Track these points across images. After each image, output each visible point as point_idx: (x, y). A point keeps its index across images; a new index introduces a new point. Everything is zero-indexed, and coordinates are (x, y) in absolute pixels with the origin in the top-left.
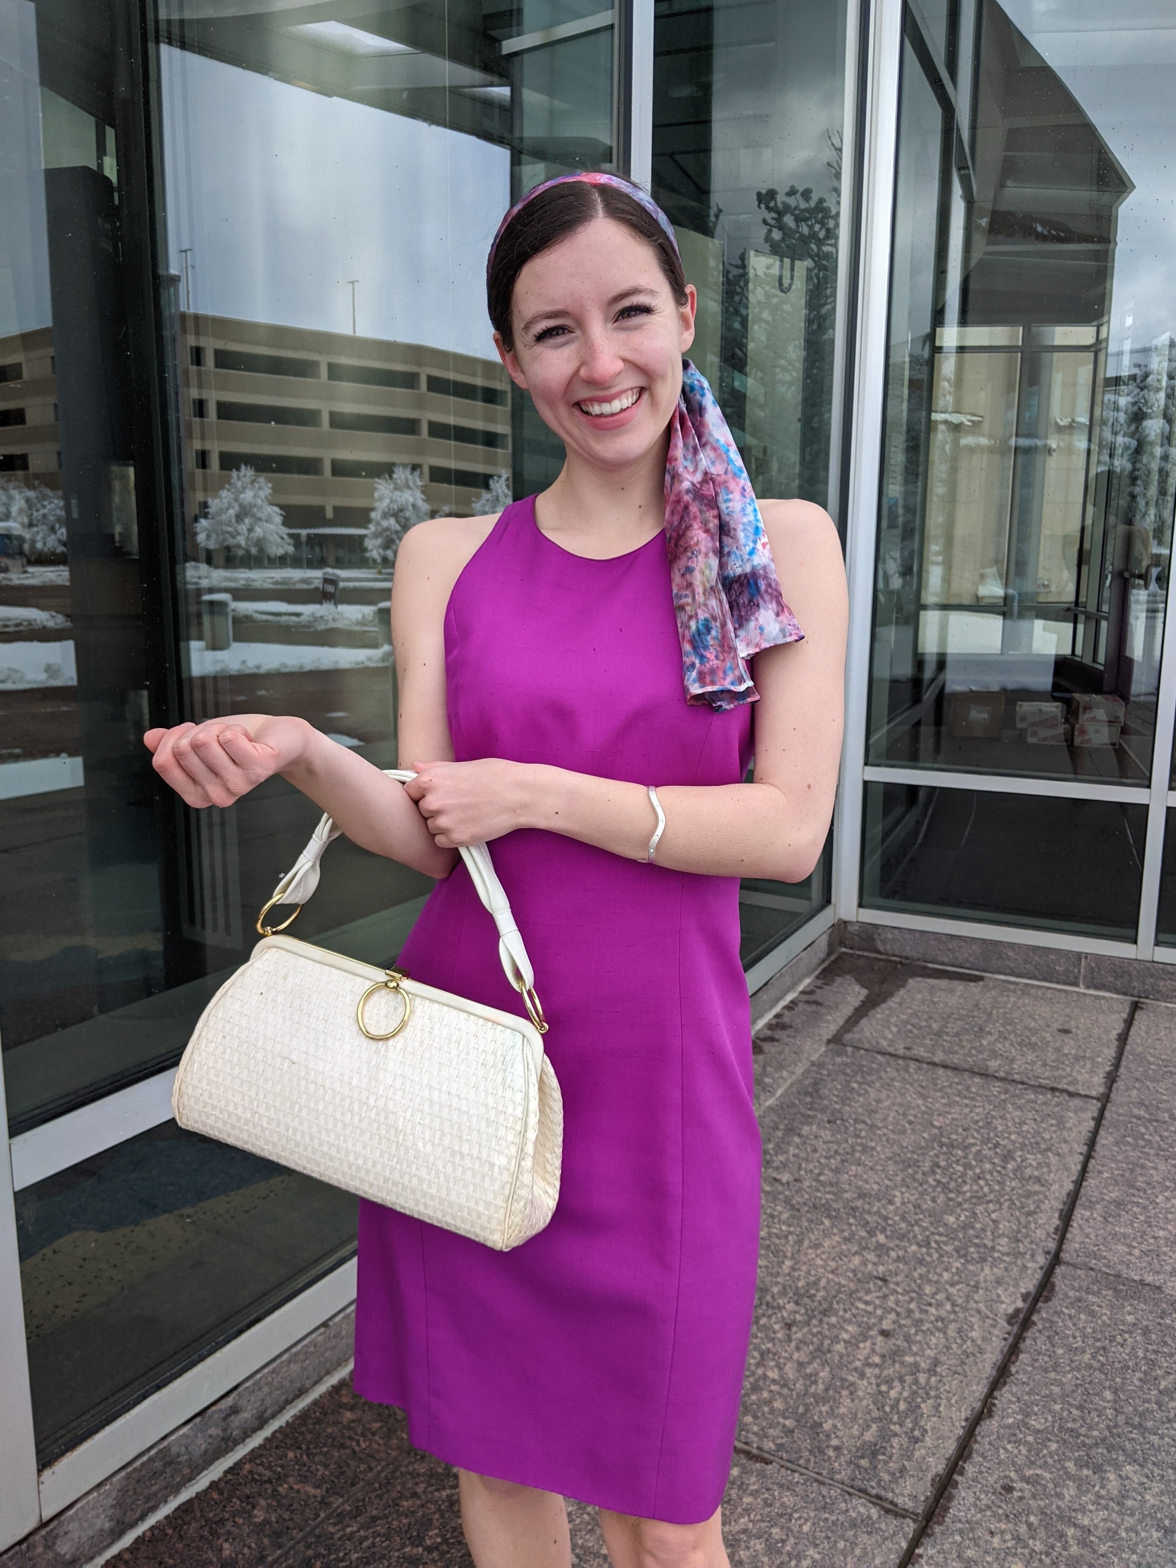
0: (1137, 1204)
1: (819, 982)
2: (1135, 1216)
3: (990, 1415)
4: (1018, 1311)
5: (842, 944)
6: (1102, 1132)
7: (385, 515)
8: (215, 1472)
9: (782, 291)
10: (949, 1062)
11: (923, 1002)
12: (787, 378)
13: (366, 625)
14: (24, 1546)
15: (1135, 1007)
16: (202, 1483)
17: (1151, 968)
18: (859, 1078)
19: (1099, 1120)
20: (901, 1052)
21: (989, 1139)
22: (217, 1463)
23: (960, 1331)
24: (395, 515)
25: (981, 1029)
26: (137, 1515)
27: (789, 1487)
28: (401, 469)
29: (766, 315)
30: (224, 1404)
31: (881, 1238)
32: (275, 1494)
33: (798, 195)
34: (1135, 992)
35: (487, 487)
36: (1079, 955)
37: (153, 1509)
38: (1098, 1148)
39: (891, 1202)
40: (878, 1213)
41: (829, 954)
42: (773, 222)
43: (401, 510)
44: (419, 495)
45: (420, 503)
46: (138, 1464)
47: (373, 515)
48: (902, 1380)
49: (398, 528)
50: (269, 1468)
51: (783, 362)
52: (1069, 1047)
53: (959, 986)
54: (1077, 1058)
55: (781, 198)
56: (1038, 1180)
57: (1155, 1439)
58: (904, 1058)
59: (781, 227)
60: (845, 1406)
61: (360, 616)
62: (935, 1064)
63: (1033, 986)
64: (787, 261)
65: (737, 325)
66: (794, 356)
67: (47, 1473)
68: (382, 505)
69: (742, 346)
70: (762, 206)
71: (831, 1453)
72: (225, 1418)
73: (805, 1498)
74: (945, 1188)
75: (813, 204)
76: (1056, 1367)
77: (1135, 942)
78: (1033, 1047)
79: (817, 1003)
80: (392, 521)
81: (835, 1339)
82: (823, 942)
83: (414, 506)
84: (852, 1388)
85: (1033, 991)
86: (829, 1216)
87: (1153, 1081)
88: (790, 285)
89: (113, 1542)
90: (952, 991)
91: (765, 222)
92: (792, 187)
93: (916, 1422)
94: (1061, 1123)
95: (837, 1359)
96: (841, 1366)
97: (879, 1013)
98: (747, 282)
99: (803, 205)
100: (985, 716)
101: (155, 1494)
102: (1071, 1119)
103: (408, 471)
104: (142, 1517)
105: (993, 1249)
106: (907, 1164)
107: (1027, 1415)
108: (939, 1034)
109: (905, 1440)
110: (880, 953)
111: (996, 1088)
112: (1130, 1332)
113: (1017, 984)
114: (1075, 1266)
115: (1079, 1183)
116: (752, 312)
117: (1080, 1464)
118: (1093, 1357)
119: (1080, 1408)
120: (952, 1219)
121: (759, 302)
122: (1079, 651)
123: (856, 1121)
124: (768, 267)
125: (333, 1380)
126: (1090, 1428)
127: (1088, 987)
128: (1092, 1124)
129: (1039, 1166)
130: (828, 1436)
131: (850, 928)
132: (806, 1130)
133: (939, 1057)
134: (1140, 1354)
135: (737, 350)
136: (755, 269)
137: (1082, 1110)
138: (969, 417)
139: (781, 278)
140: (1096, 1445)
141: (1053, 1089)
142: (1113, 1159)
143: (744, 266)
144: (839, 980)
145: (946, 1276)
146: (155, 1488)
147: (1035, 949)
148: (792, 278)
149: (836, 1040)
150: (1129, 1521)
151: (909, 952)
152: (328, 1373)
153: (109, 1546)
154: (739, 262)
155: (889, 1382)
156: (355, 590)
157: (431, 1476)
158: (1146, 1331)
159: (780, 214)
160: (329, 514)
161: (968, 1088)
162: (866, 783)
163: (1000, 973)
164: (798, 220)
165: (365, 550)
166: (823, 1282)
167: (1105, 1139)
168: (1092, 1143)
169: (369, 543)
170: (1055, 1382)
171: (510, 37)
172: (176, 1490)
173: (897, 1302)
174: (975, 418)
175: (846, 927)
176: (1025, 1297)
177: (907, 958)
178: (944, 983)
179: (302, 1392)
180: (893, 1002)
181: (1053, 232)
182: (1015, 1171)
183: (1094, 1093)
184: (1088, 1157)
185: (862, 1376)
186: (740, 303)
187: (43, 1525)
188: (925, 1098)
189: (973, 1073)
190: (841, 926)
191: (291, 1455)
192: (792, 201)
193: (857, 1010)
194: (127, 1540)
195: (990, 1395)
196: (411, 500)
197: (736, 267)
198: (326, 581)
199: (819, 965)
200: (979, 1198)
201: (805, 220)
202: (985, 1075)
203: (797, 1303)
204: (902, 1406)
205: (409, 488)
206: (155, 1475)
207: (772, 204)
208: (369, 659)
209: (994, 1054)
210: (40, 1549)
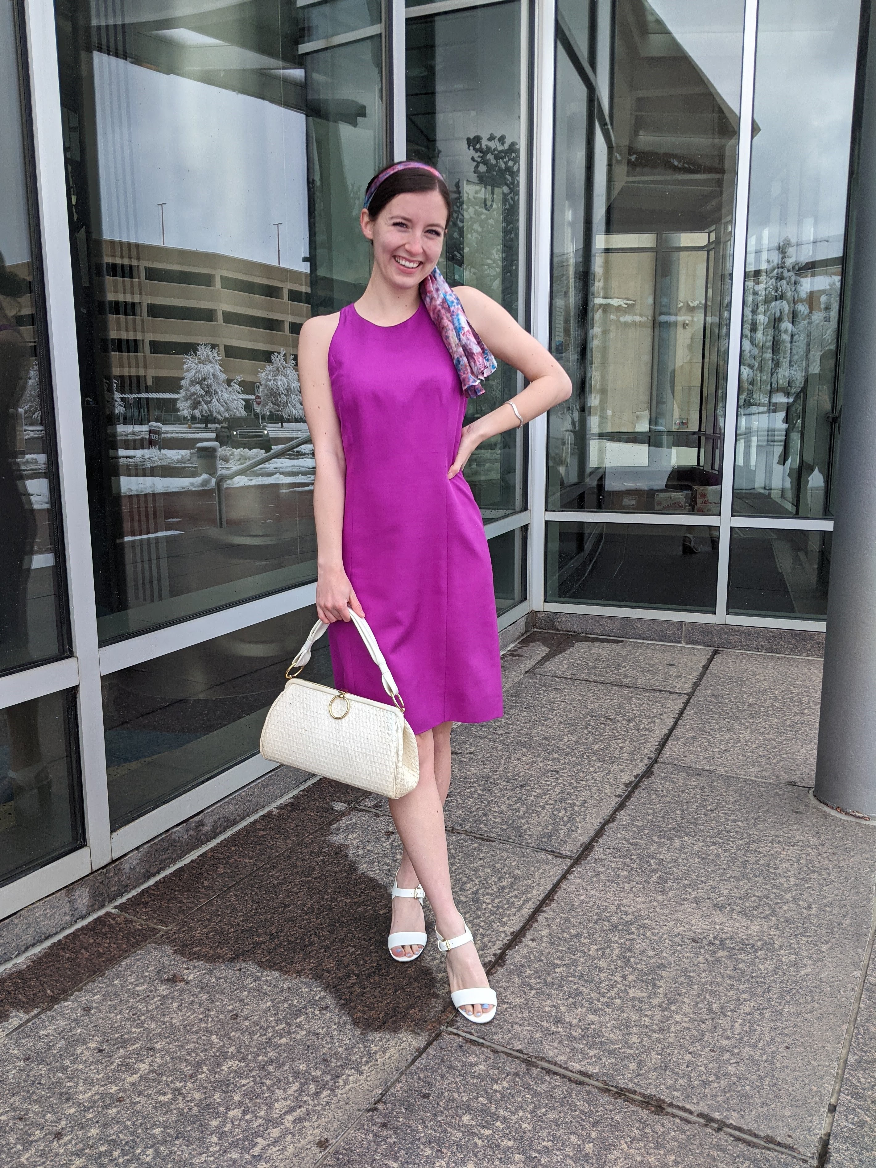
0: (704, 738)
1: (520, 646)
2: (703, 743)
3: (614, 821)
4: (631, 782)
5: (534, 626)
6: (687, 709)
7: (192, 383)
8: (194, 855)
9: (486, 209)
10: (599, 680)
11: (584, 653)
12: (492, 273)
13: (184, 463)
14: (105, 870)
15: (715, 652)
16: (187, 860)
17: (724, 629)
18: (544, 688)
19: (686, 704)
20: (570, 676)
21: (620, 713)
22: (193, 852)
23: (598, 790)
24: (200, 383)
25: (619, 665)
26: (156, 870)
27: (505, 850)
28: (203, 348)
29: (476, 226)
30: (197, 819)
31: (556, 756)
32: (227, 863)
33: (496, 140)
34: (716, 645)
35: (270, 361)
36: (681, 624)
37: (163, 869)
38: (684, 715)
39: (561, 741)
40: (554, 745)
41: (526, 631)
42: (479, 159)
43: (204, 379)
44: (218, 367)
45: (218, 373)
46: (156, 841)
47: (183, 382)
48: (565, 809)
49: (203, 393)
50: (222, 853)
51: (489, 261)
52: (673, 671)
53: (608, 645)
54: (677, 677)
55: (484, 143)
56: (648, 729)
57: (702, 828)
58: (571, 679)
59: (486, 163)
60: (535, 819)
61: (180, 457)
62: (590, 681)
63: (653, 644)
64: (489, 188)
65: (456, 235)
66: (497, 257)
67: (114, 834)
68: (190, 375)
69: (460, 250)
70: (471, 148)
71: (527, 837)
72: (197, 827)
73: (513, 853)
74: (593, 734)
75: (506, 146)
76: (651, 802)
77: (715, 613)
78: (650, 672)
79: (519, 656)
80: (198, 387)
81: (530, 795)
82: (523, 622)
83: (214, 375)
84: (538, 814)
85: (653, 647)
86: (525, 747)
87: (721, 685)
88: (492, 205)
89: (144, 882)
90: (603, 648)
91: (473, 159)
92: (492, 134)
93: (573, 825)
94: (664, 705)
95: (530, 802)
96: (532, 805)
97: (556, 660)
98: (462, 203)
99: (500, 148)
100: (634, 502)
101: (164, 861)
102: (670, 703)
103: (208, 349)
104: (158, 872)
105: (619, 758)
106: (571, 725)
107: (634, 820)
108: (593, 668)
109: (567, 831)
110: (558, 630)
111: (626, 691)
112: (694, 789)
113: (643, 643)
114: (666, 764)
115: (671, 731)
116: (466, 225)
117: (660, 837)
118: (672, 798)
119: (663, 817)
120: (596, 747)
121: (471, 218)
122: (702, 464)
123: (541, 707)
124: (476, 193)
125: (251, 819)
126: (667, 824)
127: (687, 644)
128: (682, 705)
129: (649, 723)
130: (525, 831)
131: (540, 616)
132: (511, 712)
133: (593, 677)
134: (698, 797)
135: (456, 253)
136: (468, 194)
137: (677, 699)
138: (625, 301)
139: (485, 200)
140: (670, 830)
141: (660, 691)
142: (693, 720)
143: (459, 192)
144: (532, 644)
145: (592, 769)
146: (164, 857)
147: (654, 621)
148: (493, 201)
149: (530, 672)
150: (684, 856)
151: (576, 628)
152: (248, 815)
153: (142, 883)
154: (455, 189)
155: (559, 811)
156: (172, 439)
157: (312, 853)
158: (702, 788)
159: (483, 153)
160: (150, 383)
161: (609, 691)
162: (546, 522)
163: (632, 638)
164: (497, 158)
165: (178, 410)
166: (522, 774)
167: (688, 711)
168: (681, 713)
169: (181, 405)
170: (651, 809)
171: (303, 43)
172: (174, 861)
173: (564, 780)
174: (630, 302)
175: (536, 616)
176: (636, 777)
177: (575, 632)
178: (598, 644)
179: (235, 823)
180: (566, 654)
181: (686, 166)
182: (634, 726)
183: (685, 692)
184: (678, 720)
185: (544, 808)
186: (457, 218)
187: (113, 862)
188: (583, 696)
189: (612, 684)
190: (532, 615)
191: (233, 848)
192: (492, 145)
193: (543, 658)
194: (152, 882)
195: (614, 813)
196: (212, 371)
197: (455, 192)
198: (151, 432)
199: (520, 637)
200: (614, 737)
201: (502, 158)
202: (620, 685)
203: (508, 782)
204: (565, 819)
205: (210, 362)
206: (165, 850)
207: (478, 146)
208: (192, 484)
209: (627, 676)
210: (112, 874)
